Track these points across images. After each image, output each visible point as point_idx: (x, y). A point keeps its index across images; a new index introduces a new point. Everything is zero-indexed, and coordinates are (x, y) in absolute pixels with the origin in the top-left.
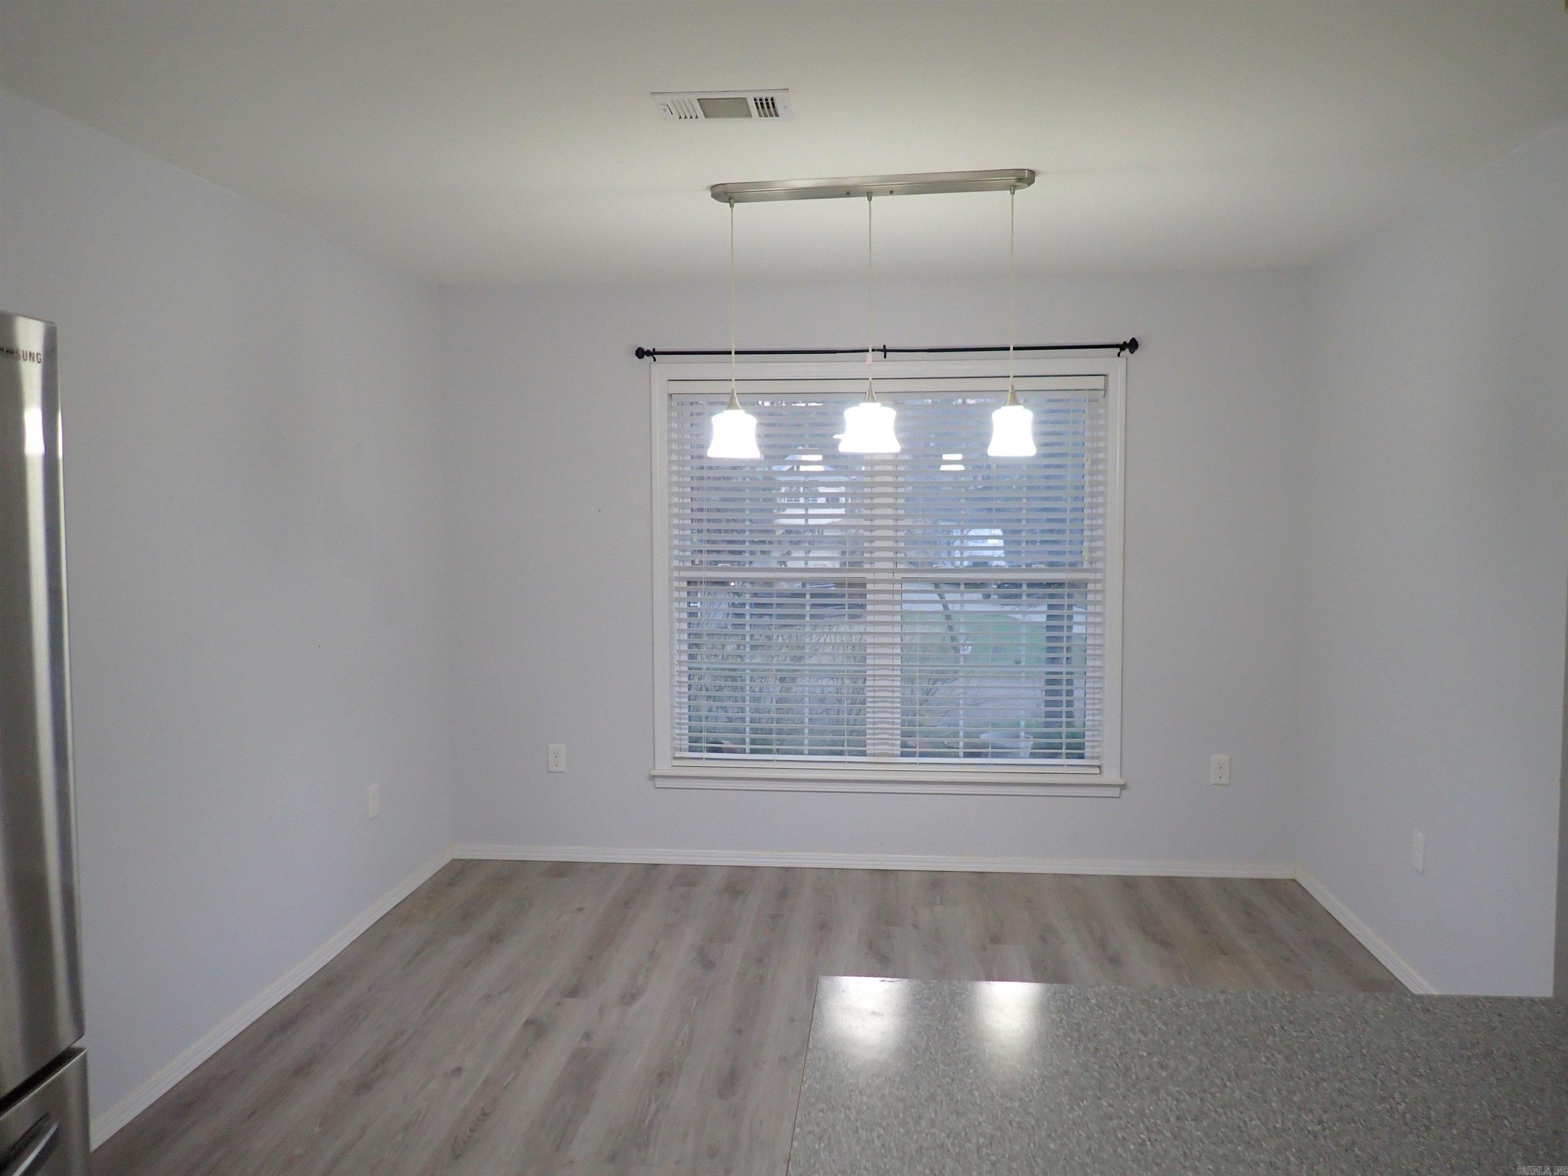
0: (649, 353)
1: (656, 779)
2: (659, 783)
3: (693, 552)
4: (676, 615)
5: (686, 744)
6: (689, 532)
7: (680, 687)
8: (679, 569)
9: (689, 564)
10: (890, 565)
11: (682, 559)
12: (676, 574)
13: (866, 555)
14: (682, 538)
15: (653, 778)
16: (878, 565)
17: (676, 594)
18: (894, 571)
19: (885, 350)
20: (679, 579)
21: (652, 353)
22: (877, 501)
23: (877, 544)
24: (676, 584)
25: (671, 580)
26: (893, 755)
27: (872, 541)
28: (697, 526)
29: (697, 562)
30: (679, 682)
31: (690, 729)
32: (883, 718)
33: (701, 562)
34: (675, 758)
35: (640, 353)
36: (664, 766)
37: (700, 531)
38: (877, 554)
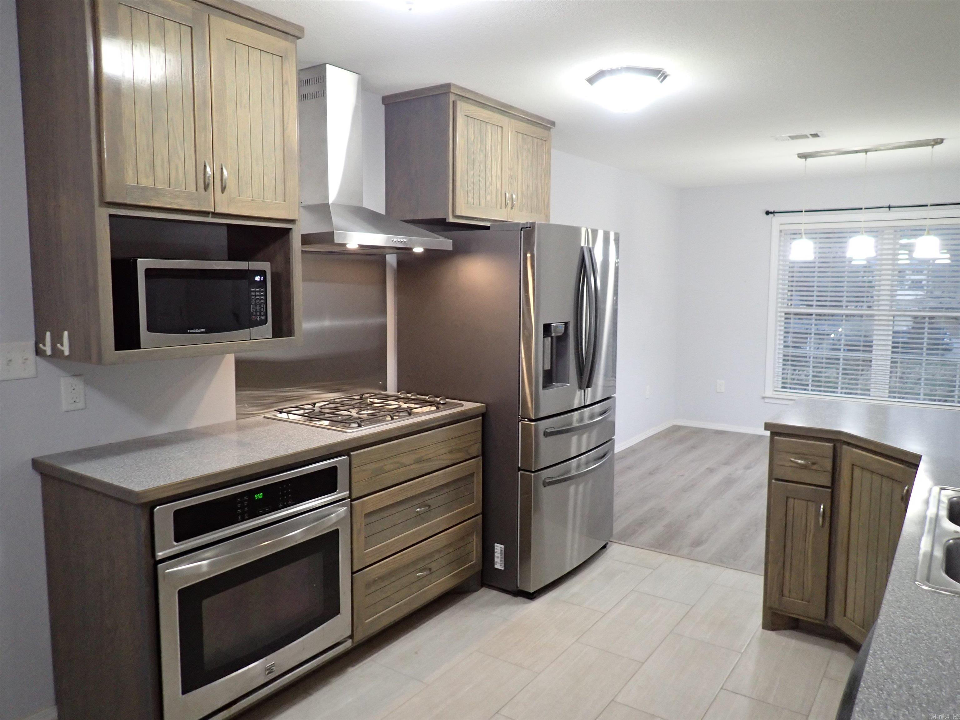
0: (771, 213)
1: (765, 399)
2: (766, 400)
3: (788, 300)
4: (778, 328)
5: (780, 385)
6: (786, 291)
7: (779, 360)
8: (781, 307)
9: (786, 305)
10: (888, 308)
11: (783, 303)
12: (779, 310)
13: (875, 303)
14: (783, 294)
15: (764, 398)
16: (881, 308)
17: (779, 319)
18: (890, 311)
19: (889, 207)
20: (781, 312)
21: (773, 213)
22: (883, 277)
23: (881, 298)
24: (779, 314)
25: (777, 312)
26: (884, 397)
27: (879, 297)
28: (790, 288)
29: (789, 304)
30: (778, 367)
31: (783, 378)
32: (880, 379)
33: (791, 305)
34: (775, 391)
35: (768, 213)
36: (769, 393)
37: (792, 291)
38: (881, 303)
